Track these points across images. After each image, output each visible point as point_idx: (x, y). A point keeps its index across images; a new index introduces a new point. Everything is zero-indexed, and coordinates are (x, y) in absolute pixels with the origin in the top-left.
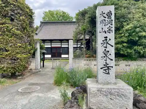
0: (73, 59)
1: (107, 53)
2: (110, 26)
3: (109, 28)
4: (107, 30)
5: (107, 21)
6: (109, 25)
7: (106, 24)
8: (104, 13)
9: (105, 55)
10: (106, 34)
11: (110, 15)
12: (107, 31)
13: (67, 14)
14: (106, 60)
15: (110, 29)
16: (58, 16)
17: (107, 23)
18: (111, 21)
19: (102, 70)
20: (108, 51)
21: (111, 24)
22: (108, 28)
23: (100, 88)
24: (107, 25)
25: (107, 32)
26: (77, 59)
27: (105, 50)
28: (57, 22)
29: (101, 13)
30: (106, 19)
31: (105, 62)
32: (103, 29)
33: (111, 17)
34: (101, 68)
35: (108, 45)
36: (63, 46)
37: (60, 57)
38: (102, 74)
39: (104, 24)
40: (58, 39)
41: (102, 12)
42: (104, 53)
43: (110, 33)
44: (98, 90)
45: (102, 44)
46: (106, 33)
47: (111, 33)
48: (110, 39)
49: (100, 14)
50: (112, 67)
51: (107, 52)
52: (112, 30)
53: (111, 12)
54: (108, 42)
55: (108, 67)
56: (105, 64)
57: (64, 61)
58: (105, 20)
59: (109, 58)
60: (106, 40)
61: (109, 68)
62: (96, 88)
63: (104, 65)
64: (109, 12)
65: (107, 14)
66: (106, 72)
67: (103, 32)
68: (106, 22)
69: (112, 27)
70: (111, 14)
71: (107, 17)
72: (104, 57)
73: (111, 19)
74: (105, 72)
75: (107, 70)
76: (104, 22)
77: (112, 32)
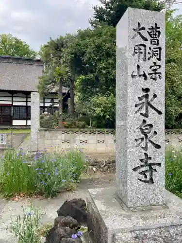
0: (39, 130)
1: (147, 129)
2: (155, 63)
3: (153, 68)
4: (148, 71)
5: (150, 49)
6: (154, 59)
7: (148, 56)
8: (143, 28)
9: (143, 136)
10: (146, 82)
11: (156, 35)
12: (149, 74)
13: (24, 44)
14: (146, 148)
15: (156, 70)
16: (6, 46)
17: (149, 53)
18: (158, 50)
19: (136, 174)
20: (151, 126)
21: (158, 57)
22: (150, 68)
23: (139, 230)
24: (149, 59)
25: (148, 77)
26: (48, 132)
27: (144, 121)
28: (5, 56)
29: (136, 27)
30: (148, 44)
31: (144, 152)
32: (141, 69)
33: (158, 40)
34: (135, 169)
35: (151, 110)
36: (15, 104)
37: (11, 123)
38: (136, 183)
39: (142, 56)
40: (7, 89)
41: (139, 24)
42: (142, 130)
43: (155, 79)
44: (136, 238)
45: (136, 106)
46: (146, 78)
47: (157, 81)
48: (155, 96)
49: (134, 30)
50: (159, 164)
51: (148, 127)
52: (160, 73)
53: (159, 28)
54: (151, 103)
55: (150, 165)
56: (143, 157)
57: (19, 132)
58: (144, 46)
59: (152, 142)
60: (147, 96)
61: (152, 166)
62: (131, 232)
63: (141, 160)
64: (154, 27)
65: (150, 31)
66: (146, 177)
67: (140, 76)
68: (148, 50)
69: (160, 66)
70: (159, 33)
71: (149, 38)
72: (142, 139)
73: (158, 44)
74: (142, 177)
75: (148, 174)
76: (142, 51)
77: (160, 77)
